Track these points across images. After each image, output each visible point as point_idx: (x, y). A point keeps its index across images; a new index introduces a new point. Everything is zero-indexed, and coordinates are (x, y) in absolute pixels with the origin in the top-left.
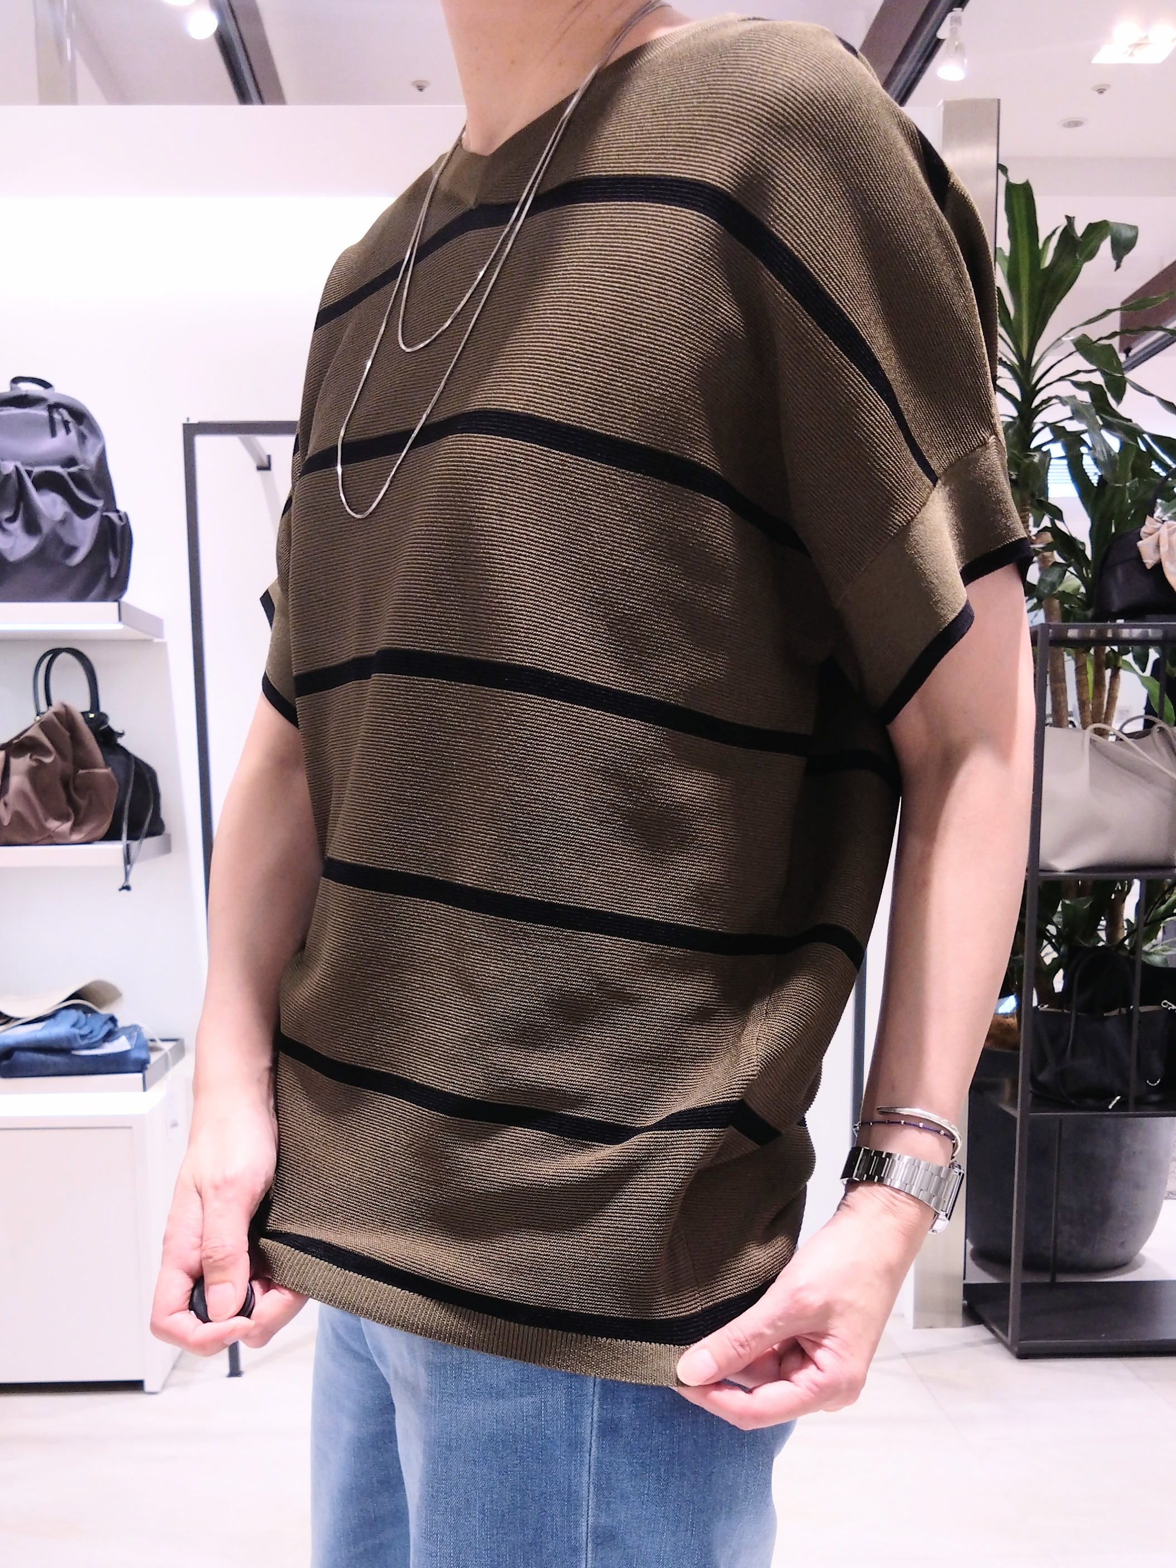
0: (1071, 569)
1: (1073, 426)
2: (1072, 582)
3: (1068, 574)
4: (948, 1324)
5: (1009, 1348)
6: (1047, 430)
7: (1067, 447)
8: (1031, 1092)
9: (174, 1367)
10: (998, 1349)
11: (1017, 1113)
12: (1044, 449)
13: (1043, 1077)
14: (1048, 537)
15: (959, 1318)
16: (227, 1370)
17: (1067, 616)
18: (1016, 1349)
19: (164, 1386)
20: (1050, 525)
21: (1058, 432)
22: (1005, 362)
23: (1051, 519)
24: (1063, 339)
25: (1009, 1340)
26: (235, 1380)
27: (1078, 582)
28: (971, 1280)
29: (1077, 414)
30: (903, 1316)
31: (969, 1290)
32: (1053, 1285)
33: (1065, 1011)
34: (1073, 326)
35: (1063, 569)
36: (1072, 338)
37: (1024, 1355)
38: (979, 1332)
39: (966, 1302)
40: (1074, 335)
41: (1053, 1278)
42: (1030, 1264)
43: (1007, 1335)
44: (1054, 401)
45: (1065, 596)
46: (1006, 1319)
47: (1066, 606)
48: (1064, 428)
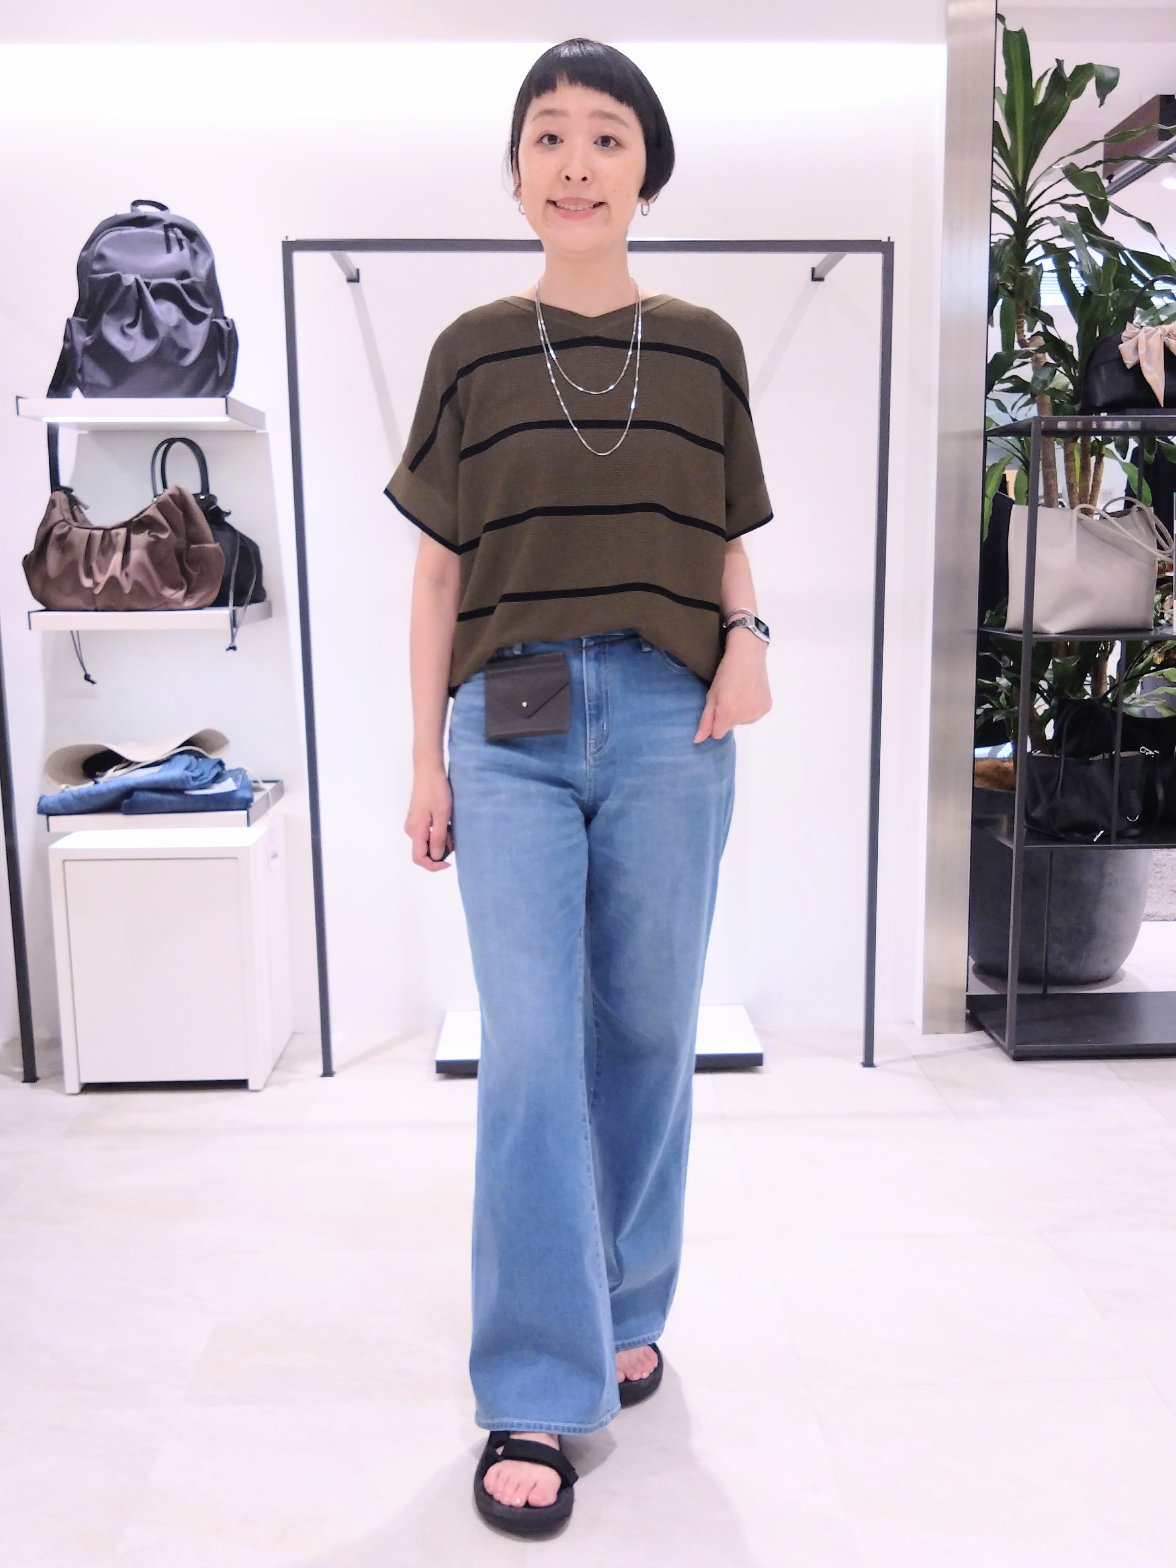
0: (1061, 369)
1: (1062, 243)
2: (1061, 380)
3: (1058, 373)
4: (952, 1030)
5: (1006, 1051)
6: (1040, 246)
7: (1056, 262)
8: (1026, 827)
9: (274, 1069)
10: (998, 1050)
11: (1013, 846)
12: (1037, 263)
13: (1037, 813)
14: (1041, 341)
15: (962, 1024)
16: (321, 1071)
17: (1057, 409)
18: (1012, 1052)
19: (266, 1085)
20: (1042, 330)
21: (1049, 248)
22: (1003, 187)
23: (1042, 325)
24: (1054, 167)
25: (1006, 1045)
26: (328, 1079)
27: (1067, 380)
28: (973, 992)
29: (1066, 233)
30: (913, 1023)
31: (971, 1000)
32: (1045, 996)
33: (1055, 756)
34: (1062, 156)
35: (1054, 368)
36: (1062, 166)
37: (1019, 1057)
38: (980, 1037)
39: (969, 1011)
40: (1063, 164)
41: (1045, 990)
42: (1025, 977)
43: (1004, 1038)
44: (1046, 221)
45: (1055, 392)
46: (1004, 1026)
47: (1056, 401)
48: (1054, 245)
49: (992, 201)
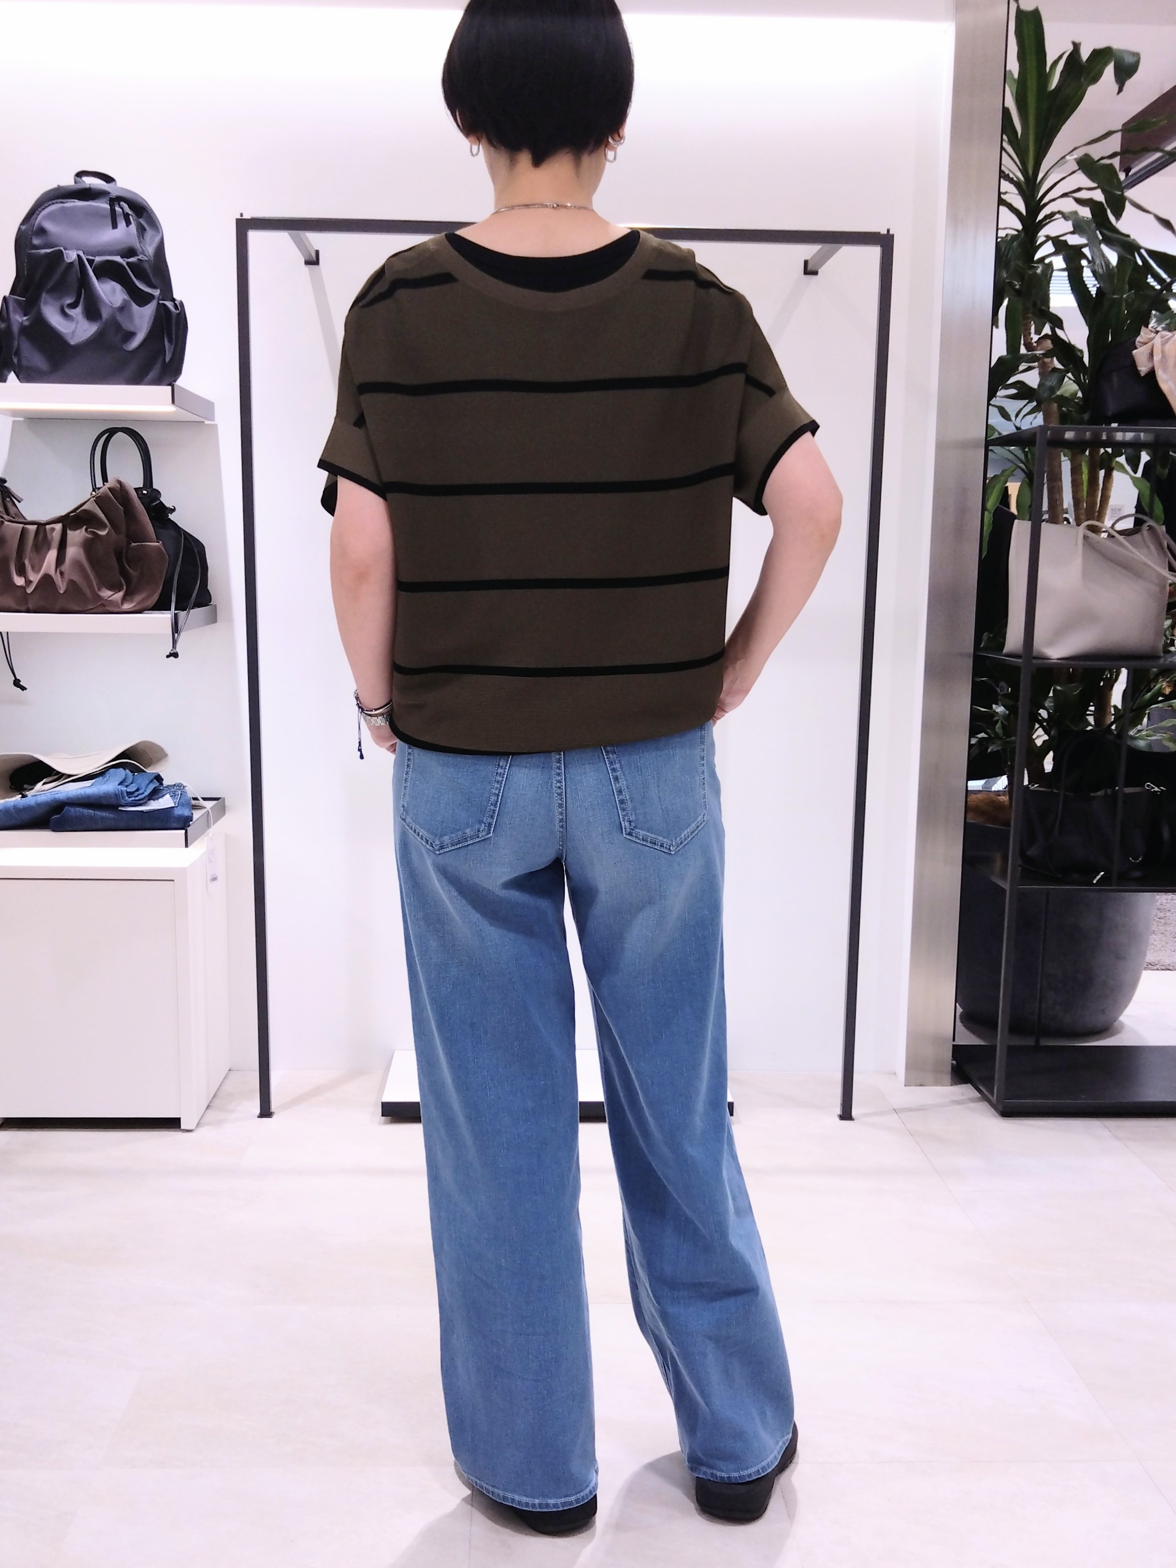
0: (1070, 375)
1: (1074, 240)
2: (1070, 386)
3: (1066, 379)
4: (937, 1083)
5: (994, 1107)
6: (1050, 243)
7: (1068, 260)
8: (1020, 866)
9: (208, 1107)
10: (985, 1106)
11: (1006, 886)
12: (1047, 261)
13: (1032, 852)
14: (1049, 344)
15: (948, 1078)
16: (258, 1111)
17: (1065, 419)
18: (1000, 1107)
19: (199, 1125)
20: (1050, 333)
21: (1060, 245)
22: (1012, 179)
23: (1051, 327)
24: (1068, 157)
25: (994, 1099)
26: (266, 1120)
27: (1075, 387)
28: (960, 1042)
29: (1078, 228)
30: (895, 1074)
31: (957, 1051)
32: (1037, 1048)
33: (1055, 791)
34: (1077, 145)
35: (1062, 374)
36: (1075, 156)
37: (1007, 1113)
38: (967, 1091)
39: (954, 1062)
40: (1077, 154)
41: (1037, 1041)
42: (1015, 1028)
43: (993, 1095)
44: (1057, 216)
45: (1062, 400)
46: (992, 1078)
47: (1064, 409)
48: (1065, 241)
49: (1000, 193)
